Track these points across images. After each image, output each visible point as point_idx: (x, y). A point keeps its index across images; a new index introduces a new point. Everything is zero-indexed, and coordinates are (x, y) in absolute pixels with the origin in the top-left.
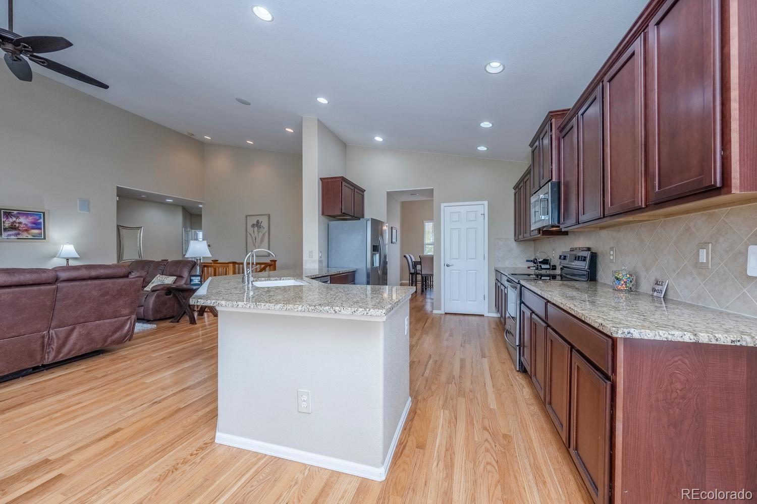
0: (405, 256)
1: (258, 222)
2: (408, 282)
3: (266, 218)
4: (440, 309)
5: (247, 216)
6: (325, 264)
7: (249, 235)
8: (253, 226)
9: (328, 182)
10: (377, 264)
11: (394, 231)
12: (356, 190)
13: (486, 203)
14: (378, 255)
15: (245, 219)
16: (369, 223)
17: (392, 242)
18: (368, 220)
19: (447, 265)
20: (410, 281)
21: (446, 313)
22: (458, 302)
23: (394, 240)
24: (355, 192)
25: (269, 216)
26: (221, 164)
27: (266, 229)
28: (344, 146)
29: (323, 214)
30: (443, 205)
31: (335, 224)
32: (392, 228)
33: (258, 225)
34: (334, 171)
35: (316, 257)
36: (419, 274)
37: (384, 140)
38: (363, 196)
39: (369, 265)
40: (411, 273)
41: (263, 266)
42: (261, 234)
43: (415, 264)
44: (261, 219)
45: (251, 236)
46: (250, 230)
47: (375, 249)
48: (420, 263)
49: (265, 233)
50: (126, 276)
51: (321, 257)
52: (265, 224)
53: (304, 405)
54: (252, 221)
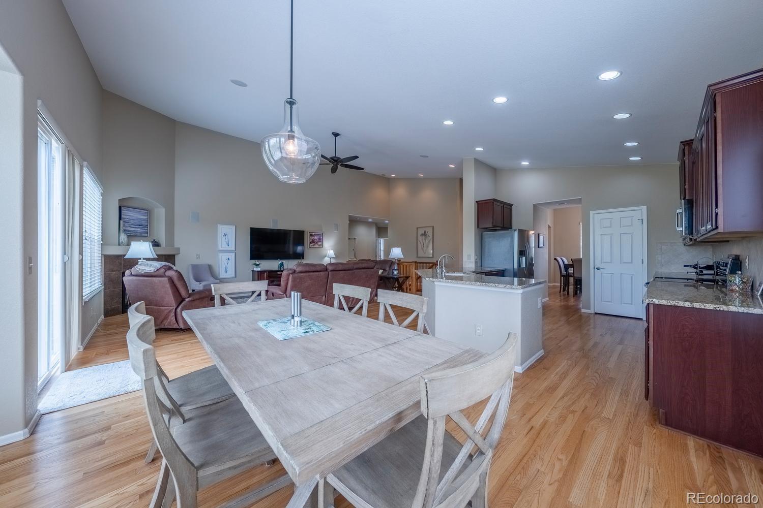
0: (555, 259)
1: (425, 232)
2: (559, 284)
3: (431, 229)
4: (589, 309)
6: (479, 264)
7: (418, 242)
8: (422, 235)
9: (482, 203)
10: (524, 265)
11: (541, 237)
12: (505, 206)
13: (644, 208)
14: (524, 258)
15: (416, 229)
16: (516, 234)
17: (539, 247)
18: (514, 230)
19: (597, 269)
20: (561, 283)
21: (596, 313)
22: (610, 303)
23: (541, 245)
24: (504, 208)
26: (401, 192)
27: (431, 237)
28: (494, 172)
29: (478, 227)
30: (592, 213)
31: (486, 234)
32: (539, 234)
33: (425, 234)
34: (487, 195)
35: (473, 259)
36: (572, 276)
37: (530, 163)
38: (511, 209)
39: (516, 266)
40: (562, 276)
41: (431, 265)
42: (427, 241)
43: (567, 267)
44: (427, 230)
45: (420, 242)
46: (420, 238)
47: (522, 253)
48: (572, 266)
49: (430, 240)
50: (373, 268)
51: (476, 259)
52: (430, 234)
53: (478, 332)
54: (421, 231)
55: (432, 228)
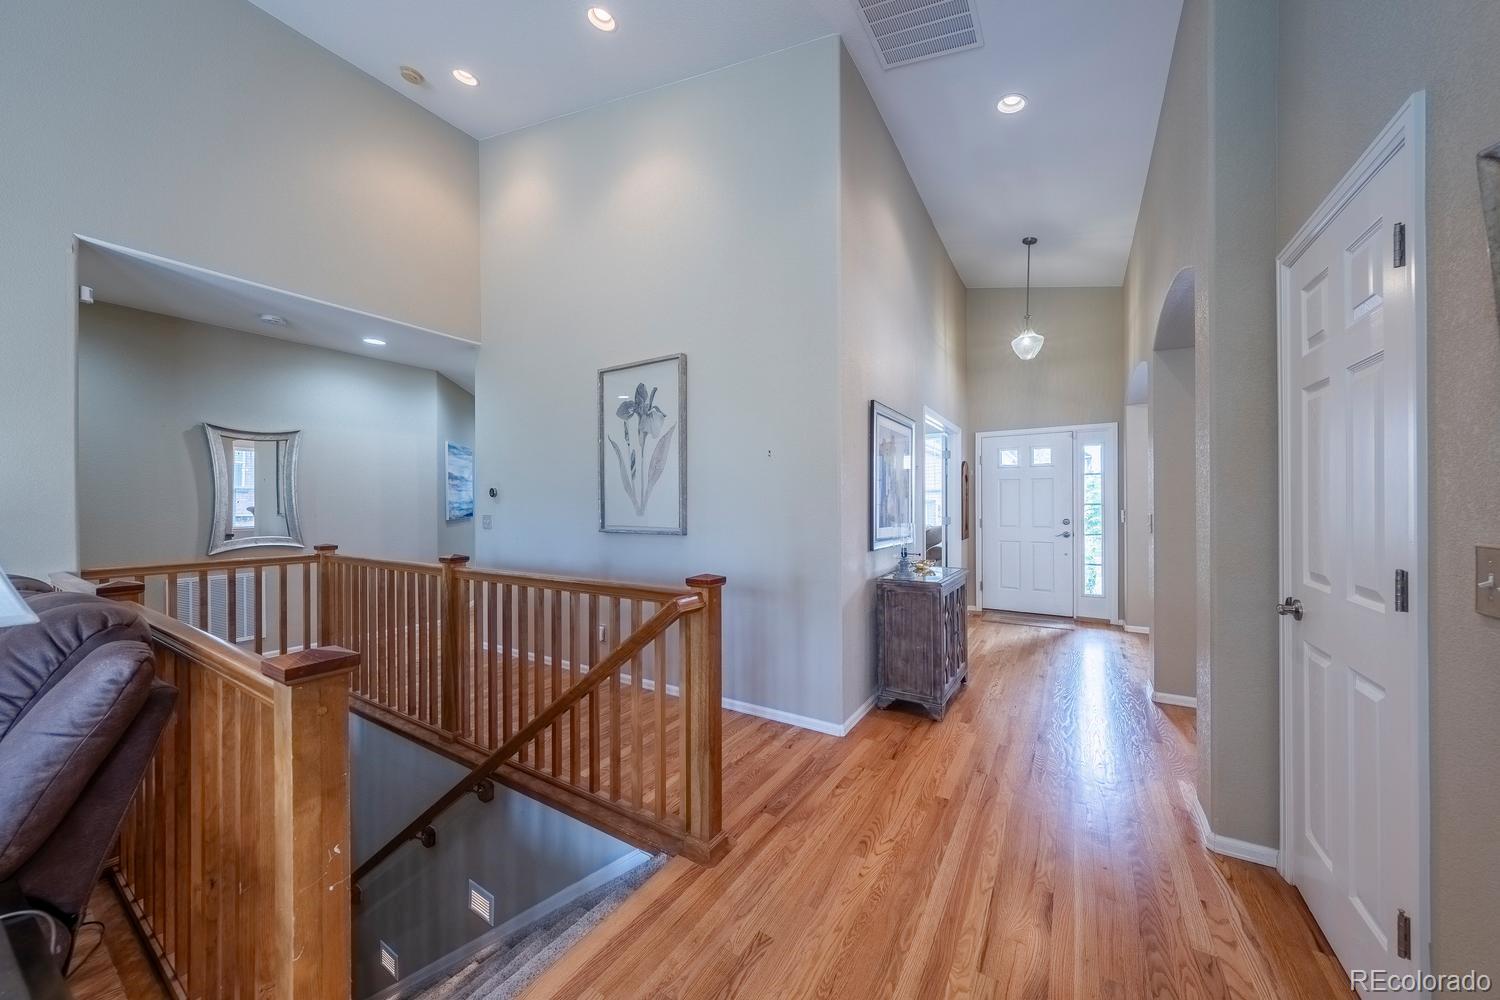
1: (640, 391)
3: (673, 371)
5: (602, 374)
7: (608, 447)
8: (625, 409)
15: (596, 384)
25: (683, 361)
27: (672, 420)
33: (640, 405)
41: (649, 610)
42: (651, 443)
44: (650, 378)
45: (618, 452)
46: (614, 426)
49: (666, 438)
52: (666, 400)
54: (621, 392)
55: (674, 366)
